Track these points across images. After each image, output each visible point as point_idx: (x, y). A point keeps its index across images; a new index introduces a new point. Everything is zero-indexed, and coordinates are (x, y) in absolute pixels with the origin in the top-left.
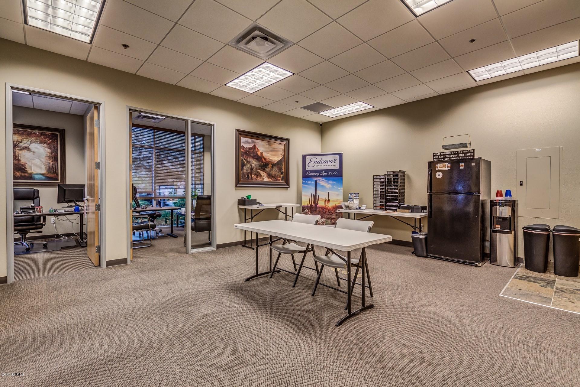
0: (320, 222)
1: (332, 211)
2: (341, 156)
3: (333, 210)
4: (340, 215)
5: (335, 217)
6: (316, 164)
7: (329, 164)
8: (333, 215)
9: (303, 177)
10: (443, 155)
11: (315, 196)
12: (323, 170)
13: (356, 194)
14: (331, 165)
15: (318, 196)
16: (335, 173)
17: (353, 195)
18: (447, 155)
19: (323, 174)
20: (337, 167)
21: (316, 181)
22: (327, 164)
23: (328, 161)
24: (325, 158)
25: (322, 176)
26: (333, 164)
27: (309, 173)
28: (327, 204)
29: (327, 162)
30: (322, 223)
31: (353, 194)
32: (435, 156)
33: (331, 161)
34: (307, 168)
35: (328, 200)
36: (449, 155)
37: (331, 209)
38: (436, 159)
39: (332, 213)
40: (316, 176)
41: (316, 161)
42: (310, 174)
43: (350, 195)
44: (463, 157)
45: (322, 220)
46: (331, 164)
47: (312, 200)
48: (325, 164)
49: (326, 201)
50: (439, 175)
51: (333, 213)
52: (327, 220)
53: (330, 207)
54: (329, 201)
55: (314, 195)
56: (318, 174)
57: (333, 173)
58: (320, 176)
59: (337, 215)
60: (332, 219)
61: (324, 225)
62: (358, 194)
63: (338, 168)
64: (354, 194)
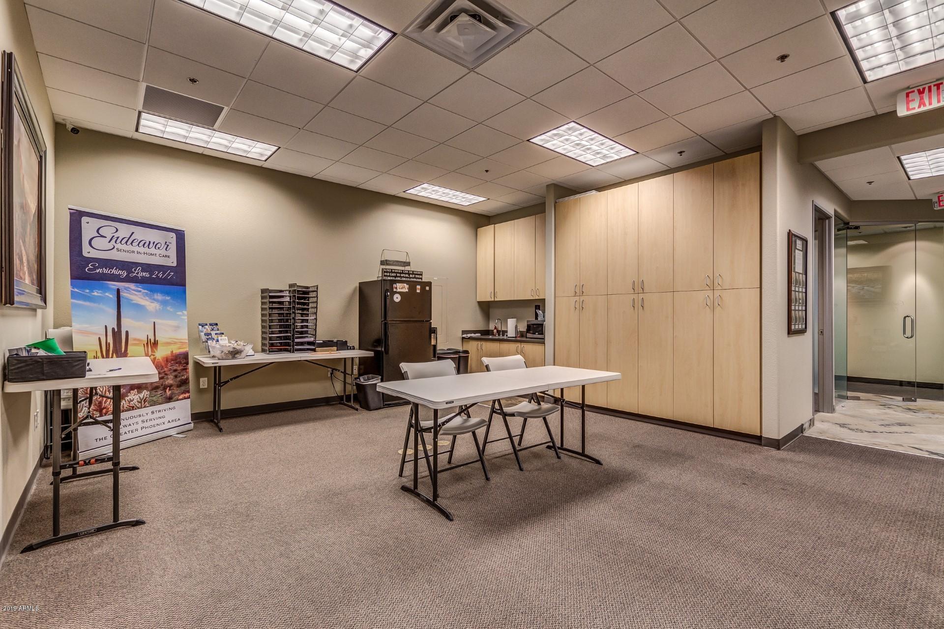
0: (135, 401)
1: (166, 369)
2: (180, 236)
3: (166, 365)
4: (183, 376)
5: (171, 382)
6: (117, 246)
7: (153, 250)
8: (167, 379)
9: (73, 277)
10: (394, 272)
11: (117, 334)
12: (137, 264)
13: (213, 325)
14: (158, 255)
15: (127, 333)
16: (169, 274)
17: (207, 327)
18: (398, 273)
19: (138, 273)
20: (172, 261)
21: (118, 290)
22: (146, 250)
23: (150, 242)
24: (141, 234)
25: (135, 280)
26: (163, 252)
27: (95, 268)
28: (153, 351)
29: (148, 243)
30: (141, 402)
31: (206, 325)
32: (385, 272)
33: (159, 246)
34: (87, 251)
35: (153, 341)
36: (400, 273)
37: (163, 364)
38: (386, 276)
39: (166, 374)
40: (117, 278)
41: (116, 235)
42: (98, 271)
43: (200, 327)
44: (413, 278)
45: (141, 396)
46: (157, 252)
47: (107, 345)
48: (142, 250)
49: (147, 343)
50: (397, 298)
51: (168, 373)
52: (153, 392)
53: (161, 360)
54: (155, 344)
55: (113, 329)
56: (124, 274)
57: (163, 274)
58: (128, 280)
59: (176, 377)
60: (165, 389)
61: (145, 407)
62: (217, 324)
63: (175, 264)
64: (208, 325)
